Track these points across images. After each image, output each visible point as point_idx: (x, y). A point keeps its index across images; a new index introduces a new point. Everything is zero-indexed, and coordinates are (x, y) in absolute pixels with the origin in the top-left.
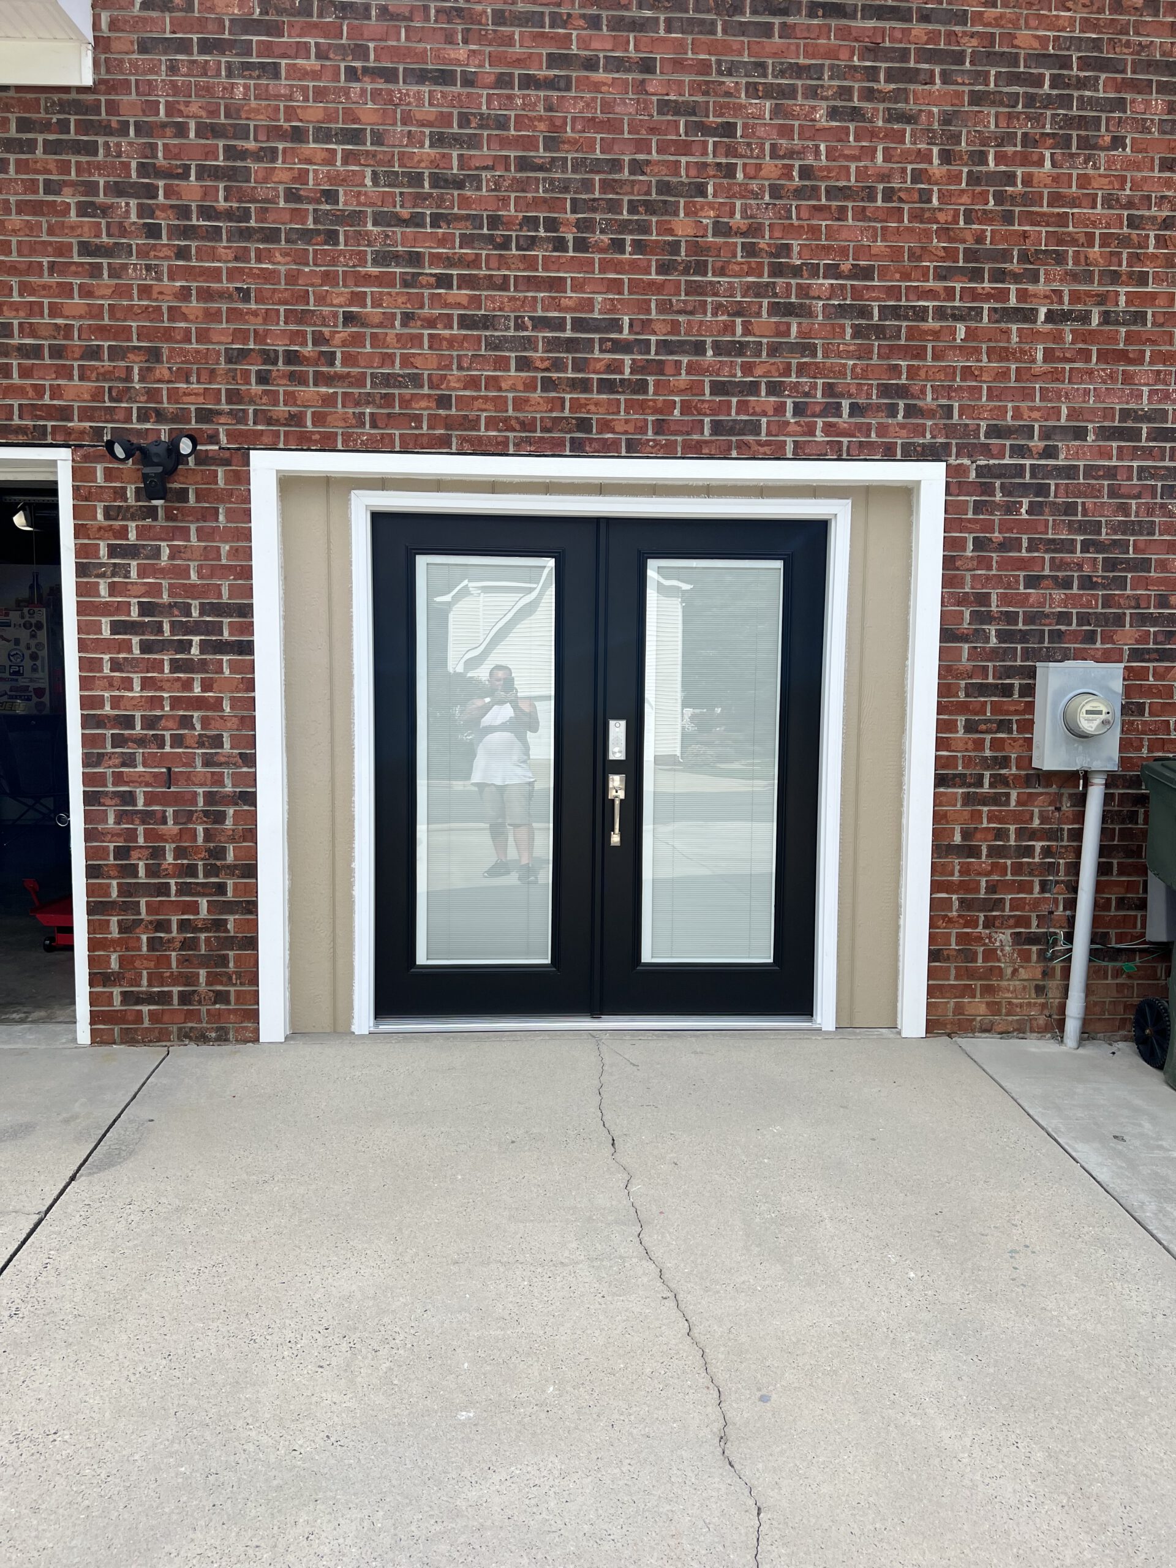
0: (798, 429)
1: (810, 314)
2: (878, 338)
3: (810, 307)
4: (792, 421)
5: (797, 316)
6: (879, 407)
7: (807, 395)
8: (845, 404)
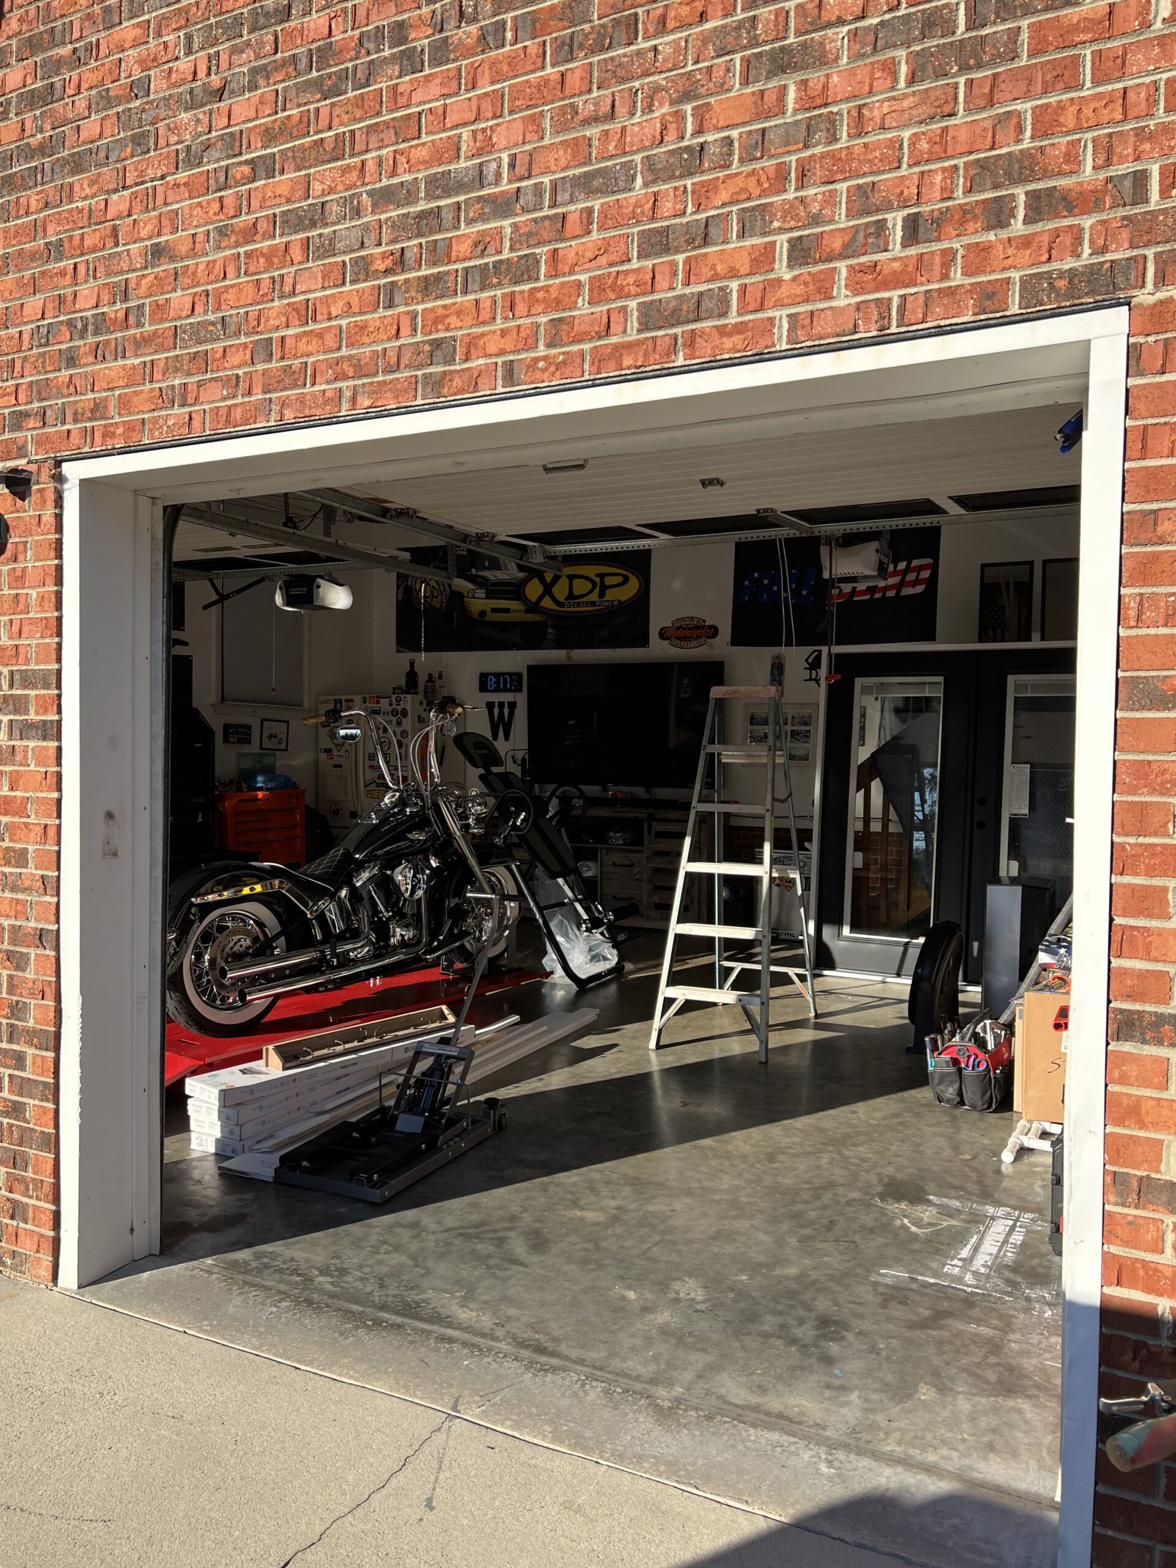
0: (800, 290)
1: (822, 58)
2: (964, 68)
3: (822, 44)
4: (788, 277)
5: (796, 68)
6: (965, 214)
7: (816, 220)
8: (896, 220)
